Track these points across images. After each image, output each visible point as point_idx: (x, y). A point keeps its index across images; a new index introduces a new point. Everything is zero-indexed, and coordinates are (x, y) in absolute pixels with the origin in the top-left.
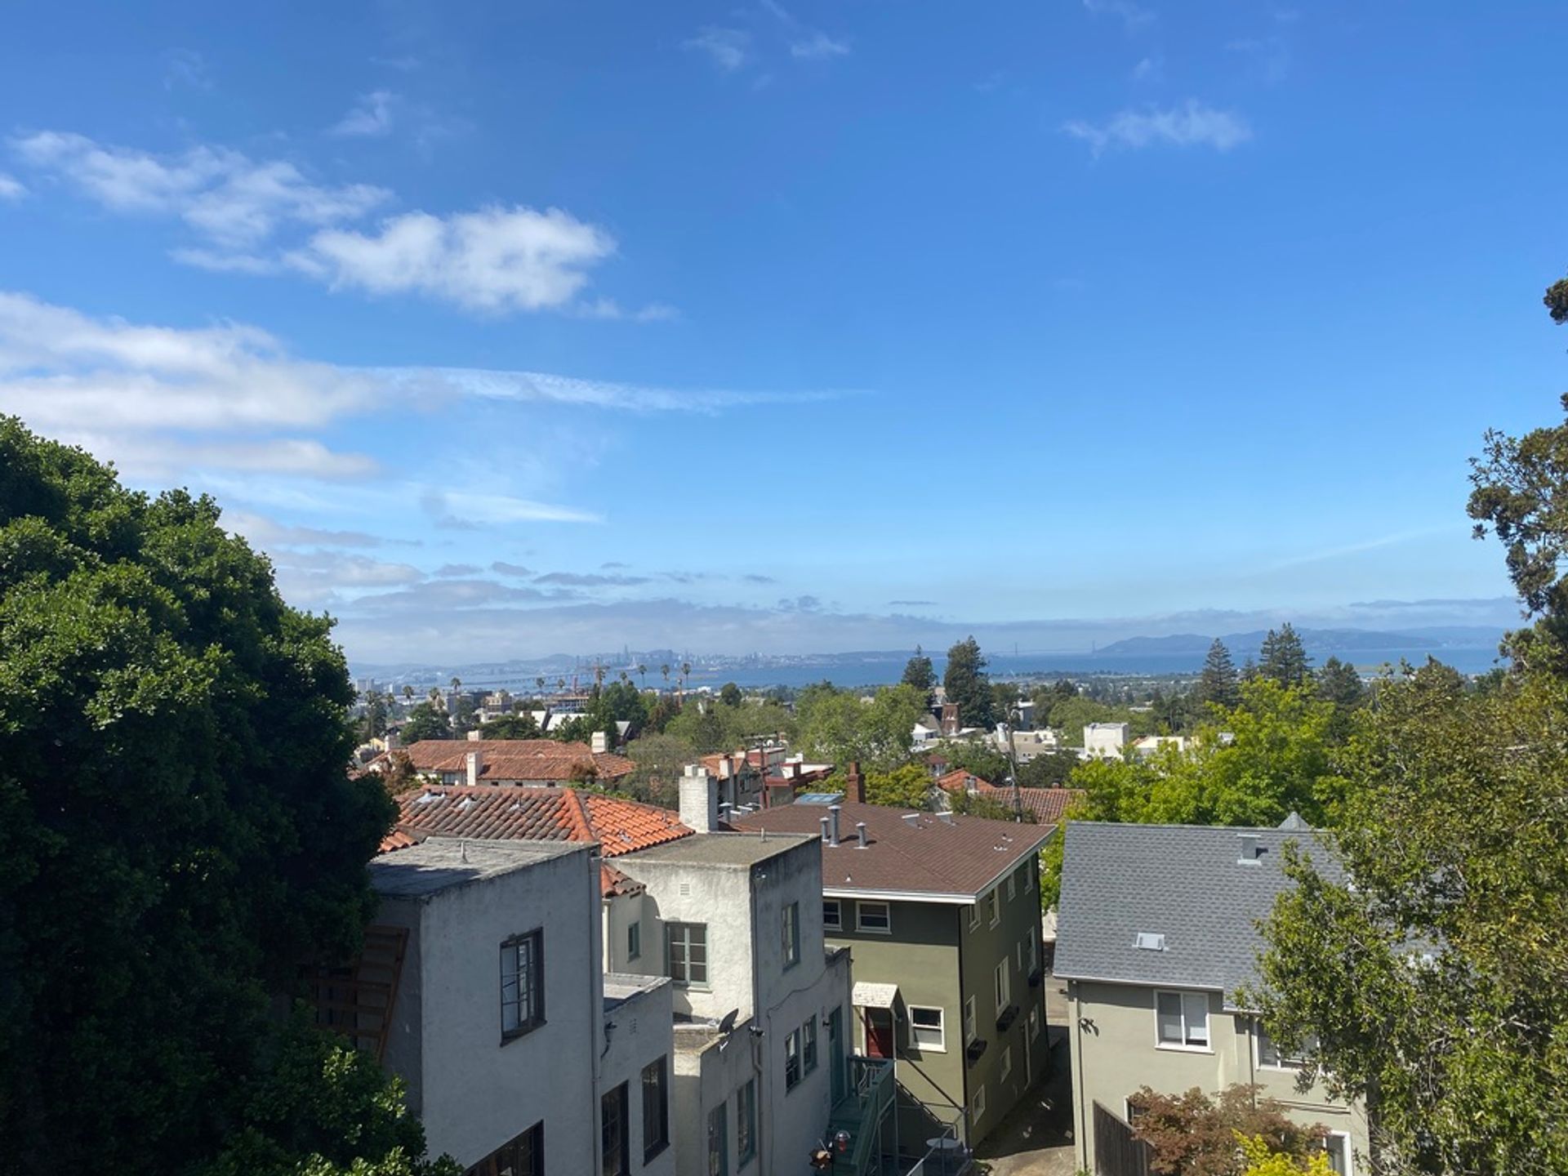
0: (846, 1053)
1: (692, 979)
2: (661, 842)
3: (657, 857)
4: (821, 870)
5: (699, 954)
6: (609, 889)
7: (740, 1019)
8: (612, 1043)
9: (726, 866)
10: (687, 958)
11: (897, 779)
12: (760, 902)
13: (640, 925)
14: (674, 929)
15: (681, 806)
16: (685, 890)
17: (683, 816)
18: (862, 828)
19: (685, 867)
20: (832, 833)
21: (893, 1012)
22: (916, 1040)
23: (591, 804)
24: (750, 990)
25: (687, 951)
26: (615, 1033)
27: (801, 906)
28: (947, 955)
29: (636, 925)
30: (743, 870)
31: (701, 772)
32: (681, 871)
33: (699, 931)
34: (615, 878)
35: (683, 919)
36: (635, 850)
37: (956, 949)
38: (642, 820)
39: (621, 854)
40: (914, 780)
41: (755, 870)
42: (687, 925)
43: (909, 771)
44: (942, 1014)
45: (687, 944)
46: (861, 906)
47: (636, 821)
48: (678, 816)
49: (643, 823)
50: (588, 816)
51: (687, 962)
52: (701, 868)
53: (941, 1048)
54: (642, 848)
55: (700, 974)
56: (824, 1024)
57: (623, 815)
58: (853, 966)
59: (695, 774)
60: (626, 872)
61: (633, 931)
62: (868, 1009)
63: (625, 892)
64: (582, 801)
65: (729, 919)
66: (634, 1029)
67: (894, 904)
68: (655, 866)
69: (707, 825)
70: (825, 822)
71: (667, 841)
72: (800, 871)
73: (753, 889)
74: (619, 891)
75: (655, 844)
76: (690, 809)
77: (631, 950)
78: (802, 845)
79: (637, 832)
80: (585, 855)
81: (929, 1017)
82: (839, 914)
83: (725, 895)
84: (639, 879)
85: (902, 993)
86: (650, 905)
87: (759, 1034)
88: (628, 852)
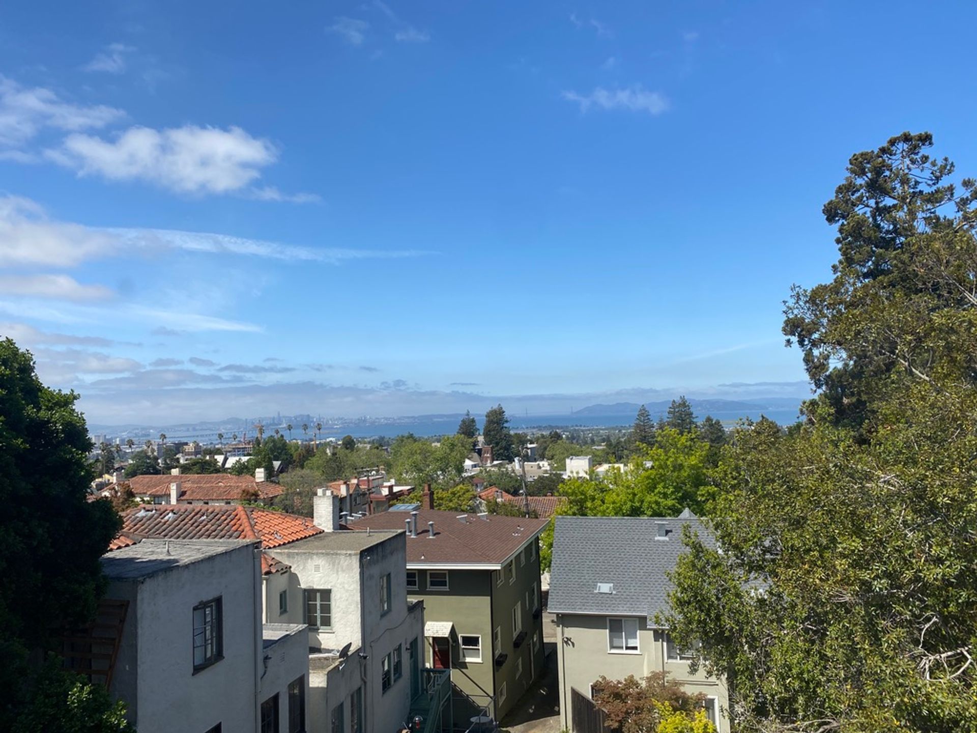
0: (420, 666)
1: (322, 625)
2: (302, 539)
3: (299, 547)
4: (405, 552)
5: (326, 609)
6: (267, 569)
7: (353, 649)
8: (269, 669)
9: (344, 552)
10: (318, 611)
11: (454, 494)
12: (366, 576)
13: (287, 592)
14: (310, 593)
15: (315, 515)
16: (317, 568)
17: (316, 522)
18: (431, 525)
19: (317, 554)
20: (413, 528)
21: (450, 639)
22: (464, 656)
23: (255, 515)
24: (359, 630)
25: (318, 607)
26: (270, 663)
27: (392, 576)
28: (484, 602)
29: (285, 592)
30: (355, 554)
31: (328, 493)
32: (315, 556)
33: (326, 594)
34: (271, 562)
35: (316, 587)
36: (284, 544)
37: (489, 598)
38: (289, 525)
39: (275, 547)
40: (464, 493)
41: (363, 554)
42: (318, 590)
43: (461, 488)
44: (480, 639)
45: (318, 603)
46: (430, 574)
47: (285, 525)
48: (313, 521)
49: (291, 526)
50: (253, 523)
51: (318, 614)
52: (327, 554)
53: (479, 660)
54: (289, 542)
55: (327, 622)
56: (407, 649)
57: (276, 522)
58: (425, 612)
59: (324, 494)
60: (278, 558)
61: (283, 596)
62: (434, 638)
63: (277, 571)
64: (249, 513)
65: (346, 586)
66: (283, 659)
67: (451, 571)
68: (297, 554)
69: (332, 527)
70: (409, 522)
71: (306, 537)
72: (392, 554)
73: (362, 566)
74: (274, 571)
75: (297, 540)
76: (321, 517)
77: (281, 608)
78: (394, 537)
79: (286, 532)
80: (251, 548)
81: (472, 641)
82: (417, 579)
83: (343, 571)
84: (286, 562)
85: (455, 627)
86: (294, 579)
87: (365, 658)
88: (280, 545)
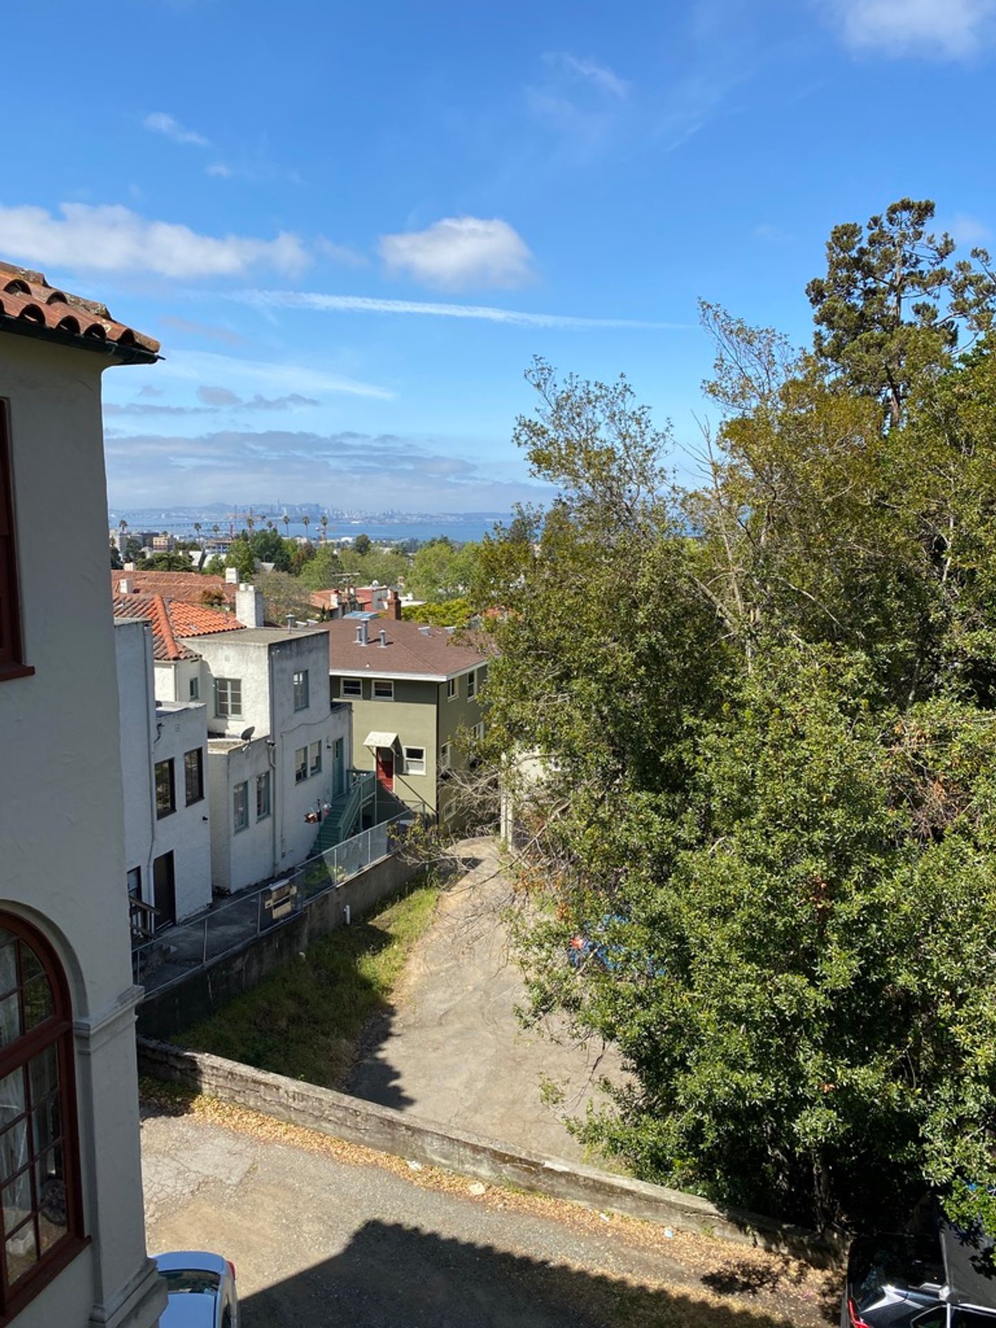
0: (346, 767)
1: (233, 713)
2: (219, 632)
3: (213, 638)
4: (328, 652)
5: (237, 698)
6: (175, 655)
7: (255, 736)
8: (162, 735)
9: (253, 644)
10: (230, 700)
12: (277, 667)
13: (199, 680)
14: (222, 683)
15: (237, 610)
16: (227, 659)
17: (238, 617)
18: (383, 634)
19: (227, 644)
20: (363, 638)
21: (393, 750)
22: (408, 768)
23: (172, 605)
24: (268, 719)
25: (229, 696)
26: (162, 729)
27: (310, 673)
28: (428, 712)
29: (196, 679)
30: (264, 647)
31: (251, 588)
32: (225, 647)
33: (237, 683)
34: (180, 650)
35: (227, 676)
36: (199, 635)
37: (435, 707)
38: (208, 618)
39: (188, 636)
41: (271, 647)
42: (229, 680)
44: (424, 753)
45: (229, 692)
46: (376, 683)
47: (204, 618)
48: (235, 616)
49: (212, 619)
50: (169, 613)
51: (229, 703)
52: (237, 645)
53: (423, 773)
54: (204, 634)
55: (237, 710)
56: (328, 747)
57: (195, 614)
58: (354, 714)
59: (247, 590)
60: (190, 647)
61: (193, 684)
62: (378, 749)
63: (186, 658)
64: (166, 603)
65: (255, 677)
66: (178, 729)
67: (396, 681)
68: (208, 644)
69: (254, 623)
70: (360, 630)
71: (224, 631)
72: (310, 651)
73: (270, 658)
74: (182, 657)
75: (214, 632)
76: (243, 612)
77: (192, 694)
79: (203, 624)
81: (416, 754)
82: (361, 688)
83: (252, 662)
84: (198, 652)
85: (401, 742)
86: (204, 666)
87: (273, 745)
88: (194, 635)
